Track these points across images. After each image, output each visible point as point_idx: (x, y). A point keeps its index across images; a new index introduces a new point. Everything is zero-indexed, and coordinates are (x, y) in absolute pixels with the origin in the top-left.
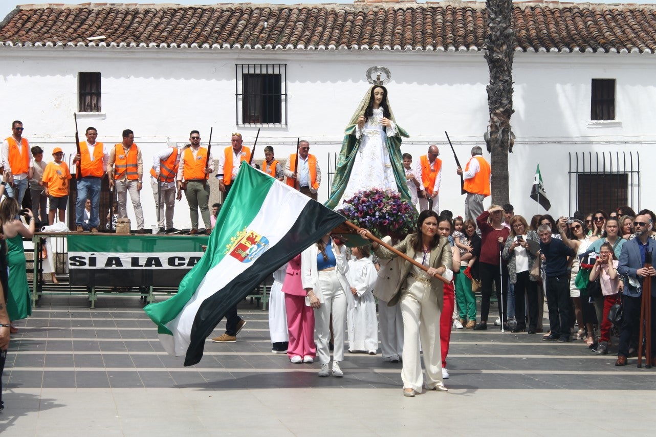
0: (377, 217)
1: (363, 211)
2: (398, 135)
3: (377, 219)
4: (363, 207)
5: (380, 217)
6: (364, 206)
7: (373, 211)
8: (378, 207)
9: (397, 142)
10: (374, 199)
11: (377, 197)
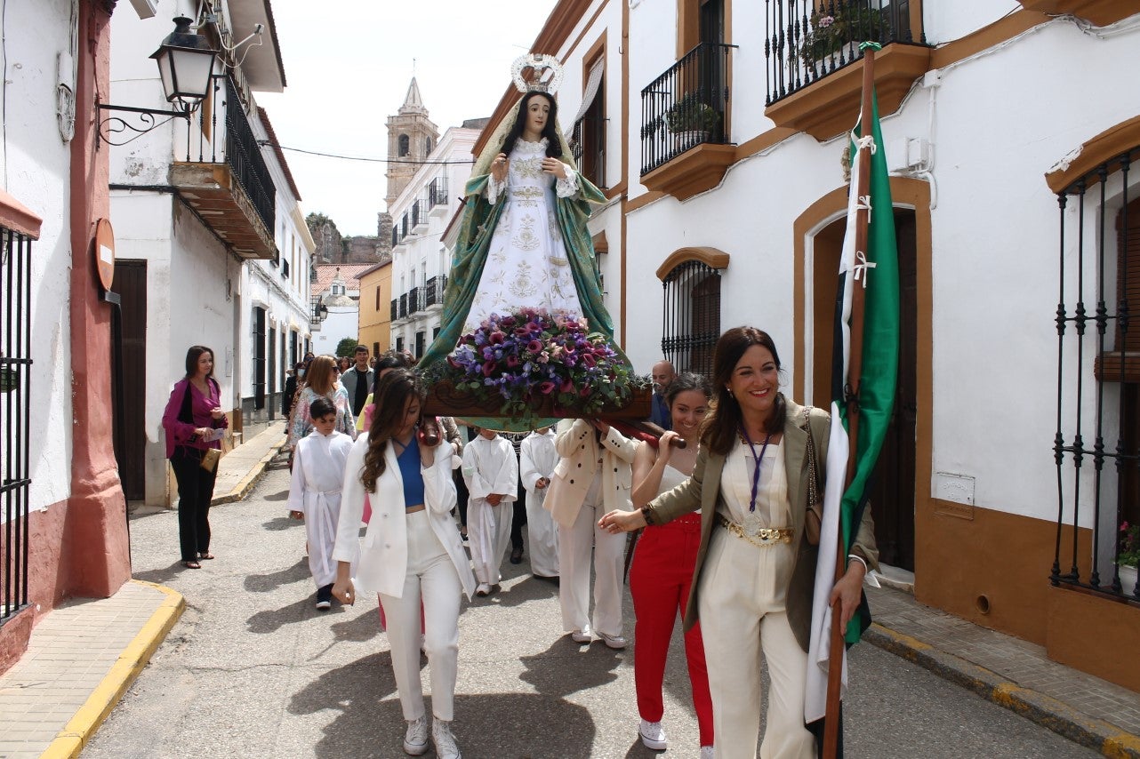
0: (525, 375)
1: (495, 360)
2: (582, 194)
3: (523, 380)
4: (494, 350)
5: (533, 375)
6: (498, 348)
7: (516, 362)
8: (529, 353)
9: (580, 211)
10: (521, 331)
11: (528, 327)
